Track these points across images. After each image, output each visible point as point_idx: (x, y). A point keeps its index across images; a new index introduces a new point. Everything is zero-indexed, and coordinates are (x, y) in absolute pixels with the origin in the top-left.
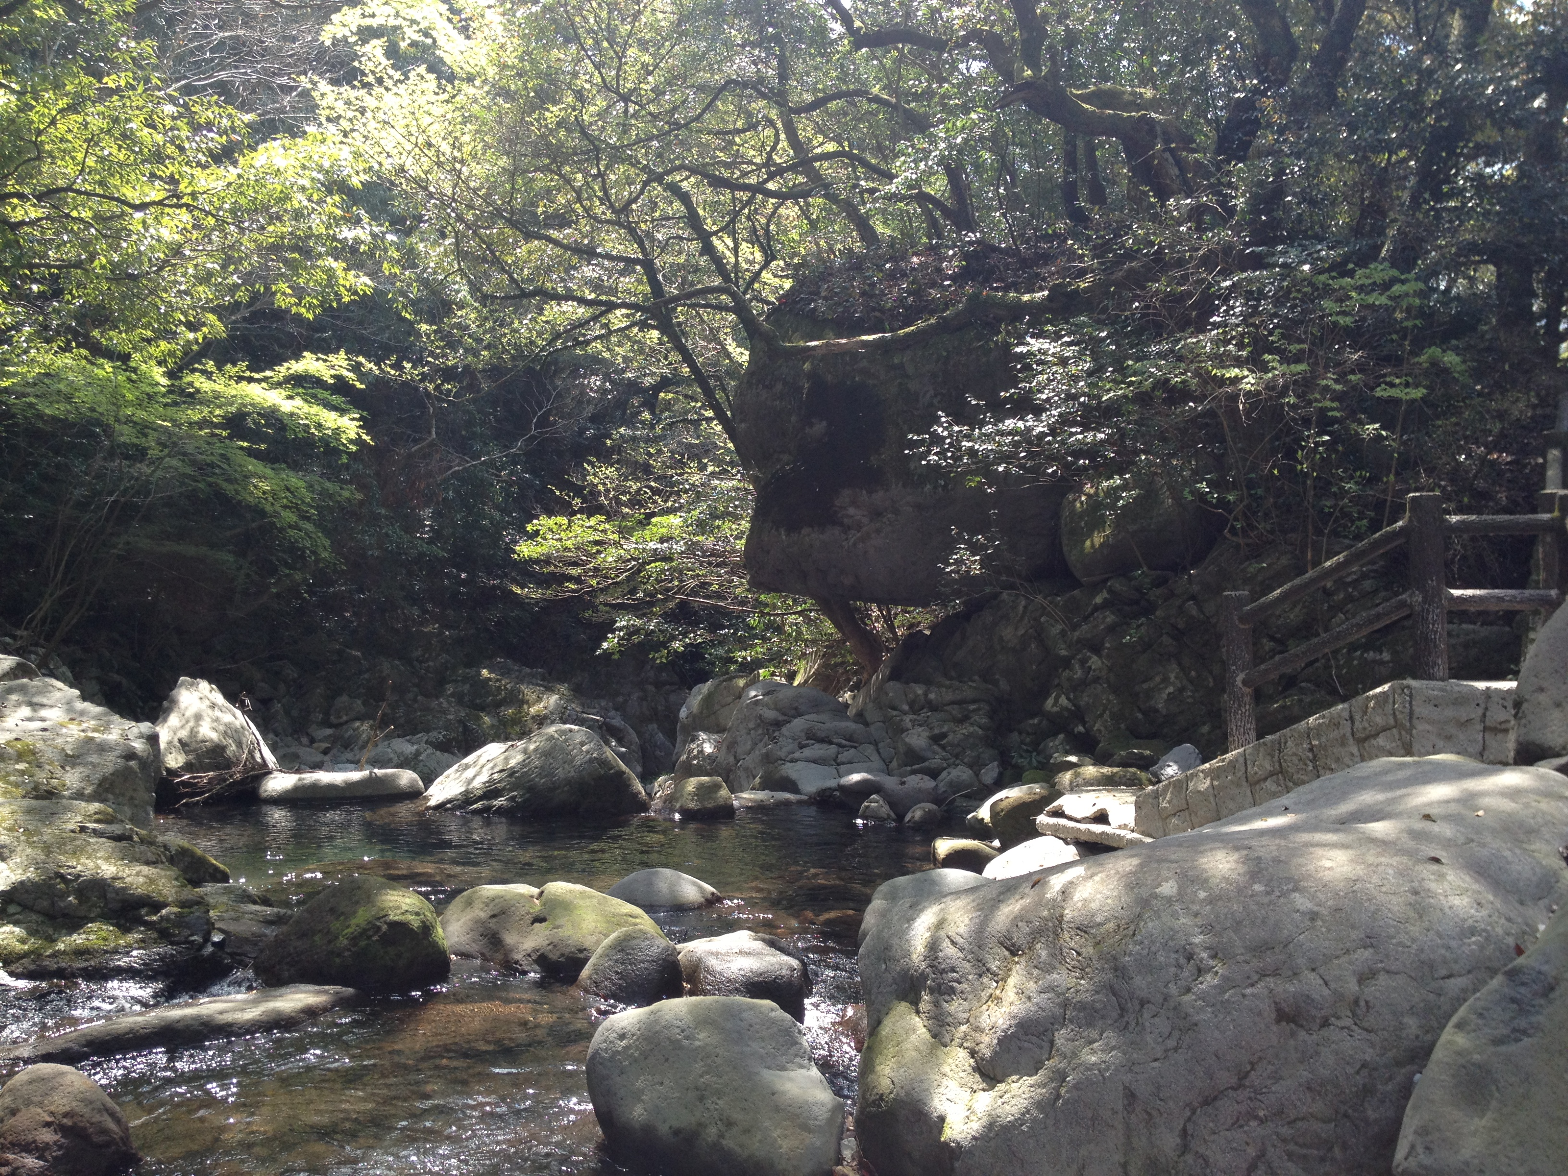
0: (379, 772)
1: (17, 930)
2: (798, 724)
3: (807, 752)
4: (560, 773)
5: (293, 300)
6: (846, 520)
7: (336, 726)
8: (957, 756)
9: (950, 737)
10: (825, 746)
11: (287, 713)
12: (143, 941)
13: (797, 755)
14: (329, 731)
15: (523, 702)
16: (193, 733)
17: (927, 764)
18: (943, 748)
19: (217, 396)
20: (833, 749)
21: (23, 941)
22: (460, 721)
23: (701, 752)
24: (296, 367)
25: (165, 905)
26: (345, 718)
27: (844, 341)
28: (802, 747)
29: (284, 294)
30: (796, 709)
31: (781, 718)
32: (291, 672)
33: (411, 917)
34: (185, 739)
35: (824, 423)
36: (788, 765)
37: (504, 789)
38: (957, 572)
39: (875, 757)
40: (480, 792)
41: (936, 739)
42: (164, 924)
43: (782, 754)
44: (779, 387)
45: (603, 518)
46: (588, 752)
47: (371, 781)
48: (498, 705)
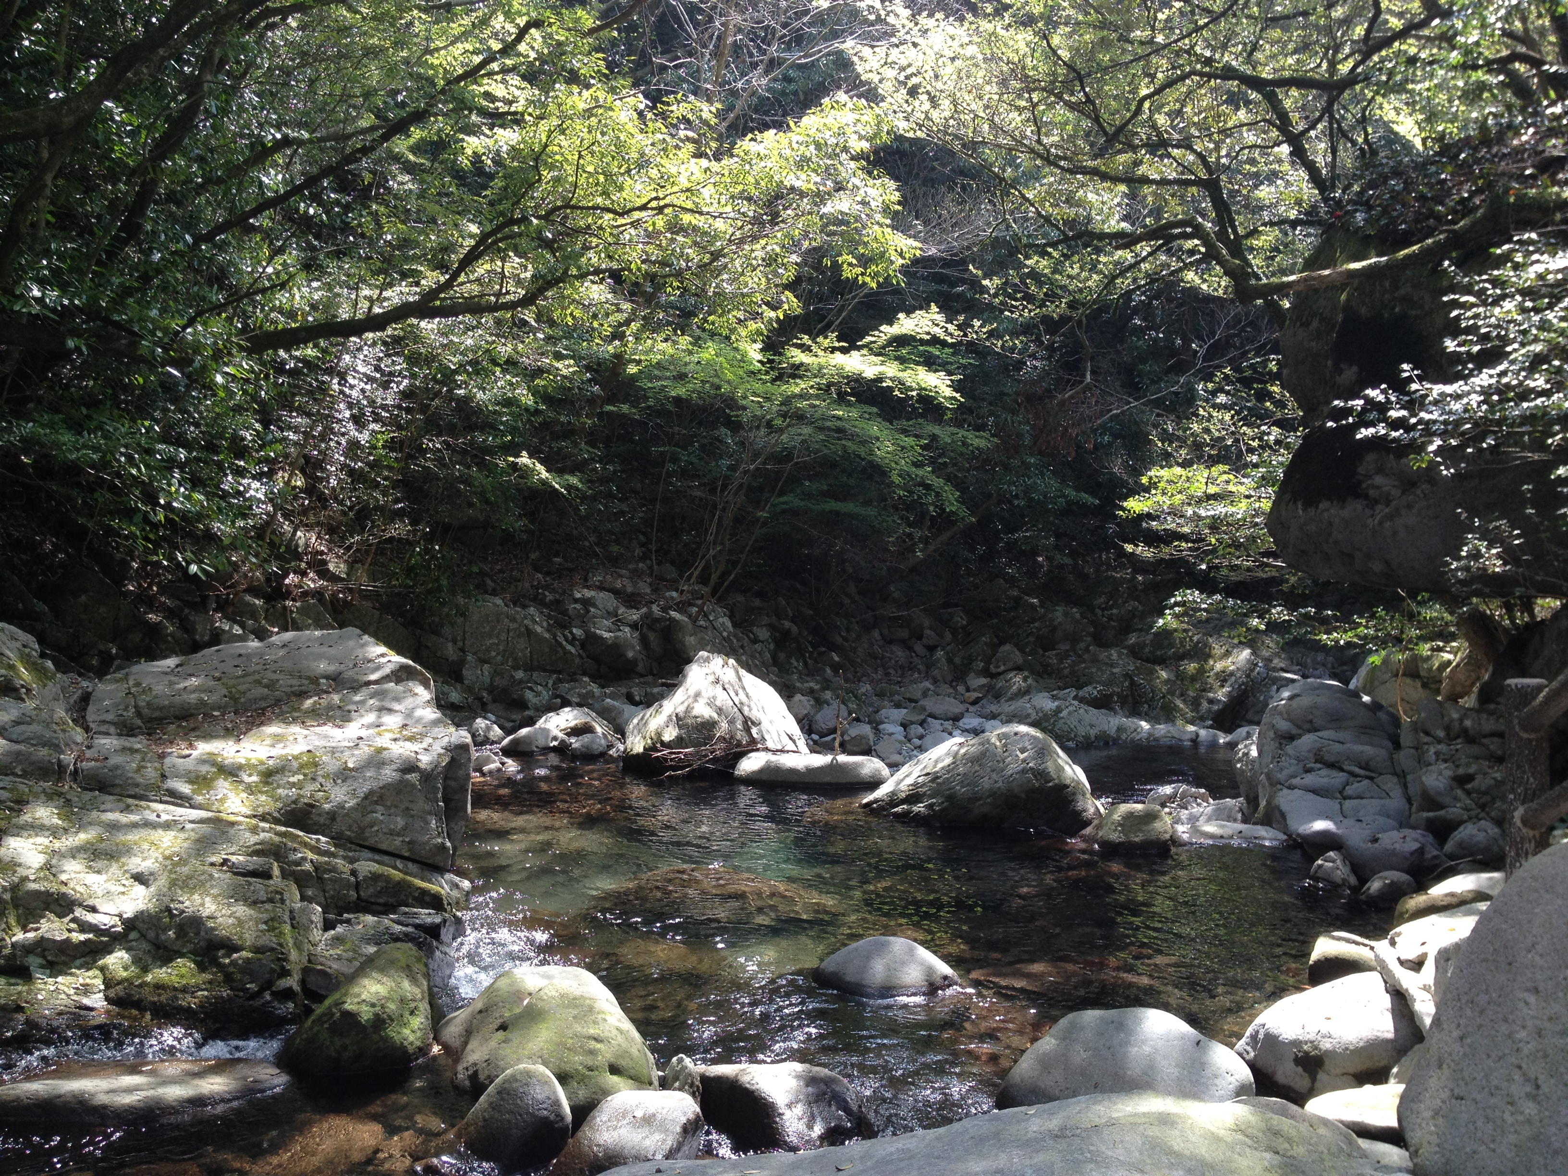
0: (842, 758)
2: (1307, 741)
3: (1310, 779)
6: (1371, 492)
7: (993, 676)
8: (1483, 807)
9: (1476, 783)
10: (1334, 773)
11: (950, 660)
13: (1296, 781)
15: (1209, 656)
16: (688, 710)
17: (1442, 813)
18: (1468, 793)
20: (1337, 778)
22: (1127, 676)
25: (237, 949)
26: (1002, 668)
27: (1327, 272)
28: (1308, 771)
29: (850, 264)
30: (1311, 722)
31: (1295, 731)
32: (961, 619)
34: (681, 715)
35: (1355, 369)
36: (1286, 791)
37: (924, 794)
39: (1397, 793)
40: (903, 795)
41: (1461, 781)
42: (231, 969)
43: (1281, 776)
44: (1315, 324)
46: (1024, 761)
47: (833, 767)
48: (1182, 657)
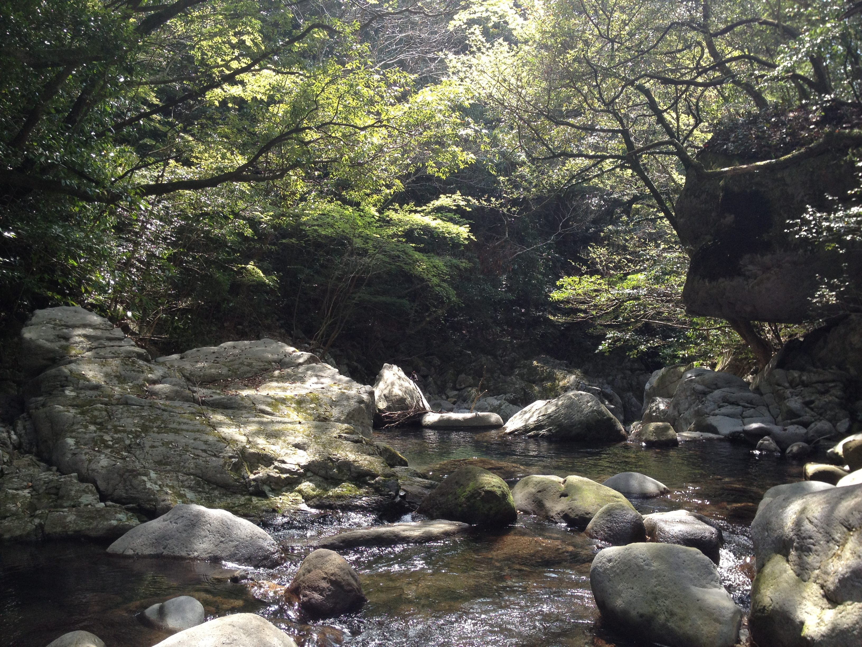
0: (480, 414)
1: (311, 484)
2: (717, 393)
3: (723, 410)
4: (576, 418)
5: (436, 169)
6: (747, 273)
7: (459, 390)
8: (821, 414)
9: (817, 403)
10: (736, 407)
11: (435, 383)
12: (367, 493)
13: (717, 411)
14: (456, 393)
15: (555, 379)
16: (390, 392)
17: (801, 418)
18: (812, 409)
19: (400, 221)
20: (739, 409)
21: (314, 490)
22: (523, 389)
23: (658, 408)
24: (437, 203)
25: (378, 476)
26: (463, 386)
27: (745, 166)
28: (720, 407)
29: (431, 166)
30: (716, 384)
31: (707, 390)
32: (437, 362)
33: (496, 489)
34: (387, 395)
35: (733, 216)
36: (711, 417)
37: (545, 425)
38: (820, 302)
39: (767, 414)
40: (533, 426)
41: (807, 404)
42: (377, 485)
43: (707, 411)
44: (704, 196)
45: (599, 277)
46: (591, 406)
47: (476, 418)
48: (543, 380)
